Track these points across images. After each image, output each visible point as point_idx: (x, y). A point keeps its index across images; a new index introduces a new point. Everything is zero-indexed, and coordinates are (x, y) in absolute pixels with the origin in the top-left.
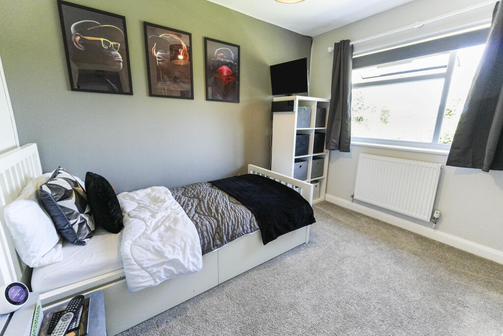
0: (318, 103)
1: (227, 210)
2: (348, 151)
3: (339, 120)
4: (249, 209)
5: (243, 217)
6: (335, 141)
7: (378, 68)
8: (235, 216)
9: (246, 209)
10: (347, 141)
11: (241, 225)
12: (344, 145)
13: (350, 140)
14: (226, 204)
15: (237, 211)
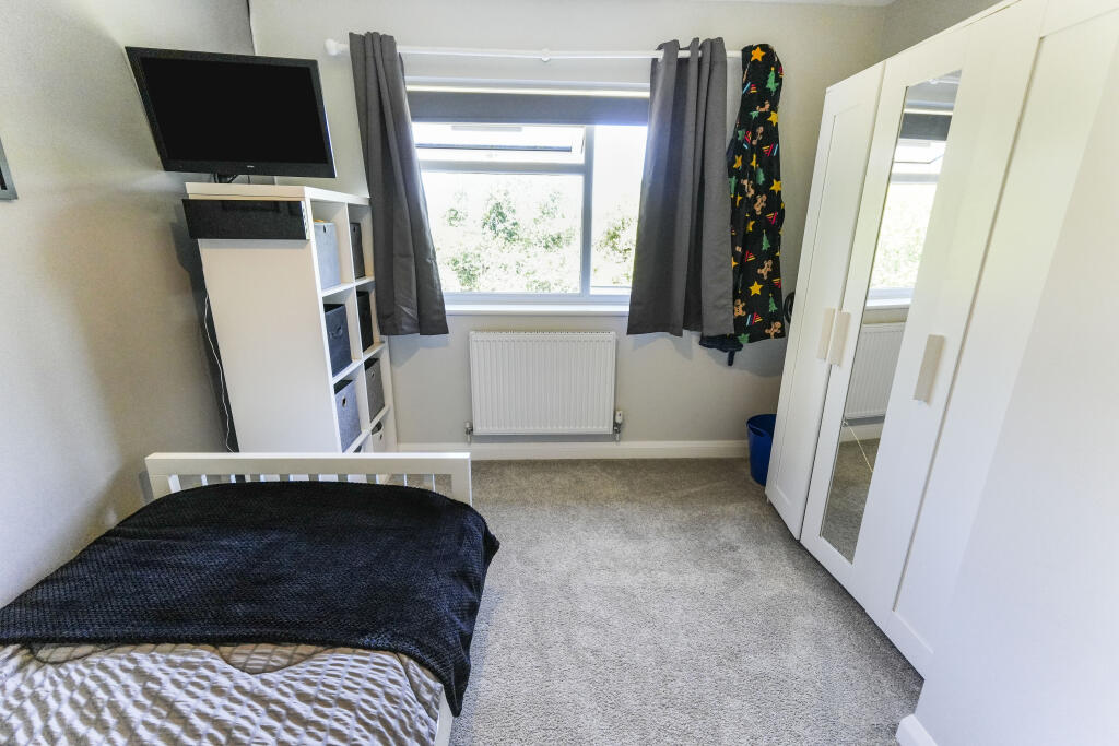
0: (350, 206)
1: (305, 723)
2: (445, 331)
3: (407, 256)
4: (377, 649)
5: (390, 698)
6: (409, 311)
7: (454, 128)
8: (366, 725)
9: (361, 654)
10: (437, 307)
11: (407, 733)
12: (431, 320)
13: (442, 304)
14: (259, 698)
15: (348, 695)
